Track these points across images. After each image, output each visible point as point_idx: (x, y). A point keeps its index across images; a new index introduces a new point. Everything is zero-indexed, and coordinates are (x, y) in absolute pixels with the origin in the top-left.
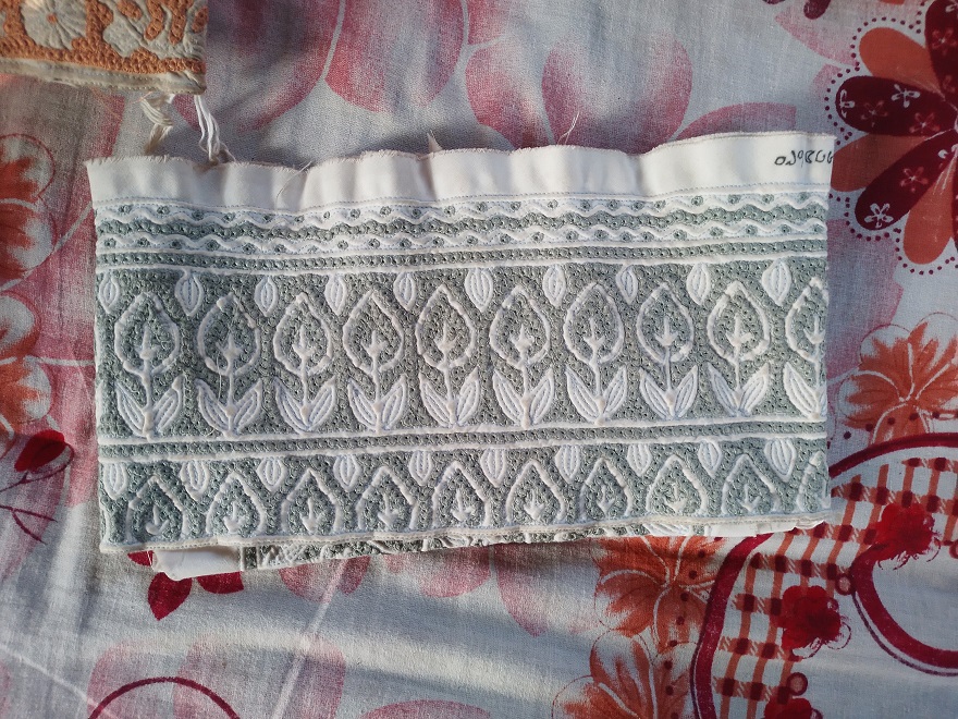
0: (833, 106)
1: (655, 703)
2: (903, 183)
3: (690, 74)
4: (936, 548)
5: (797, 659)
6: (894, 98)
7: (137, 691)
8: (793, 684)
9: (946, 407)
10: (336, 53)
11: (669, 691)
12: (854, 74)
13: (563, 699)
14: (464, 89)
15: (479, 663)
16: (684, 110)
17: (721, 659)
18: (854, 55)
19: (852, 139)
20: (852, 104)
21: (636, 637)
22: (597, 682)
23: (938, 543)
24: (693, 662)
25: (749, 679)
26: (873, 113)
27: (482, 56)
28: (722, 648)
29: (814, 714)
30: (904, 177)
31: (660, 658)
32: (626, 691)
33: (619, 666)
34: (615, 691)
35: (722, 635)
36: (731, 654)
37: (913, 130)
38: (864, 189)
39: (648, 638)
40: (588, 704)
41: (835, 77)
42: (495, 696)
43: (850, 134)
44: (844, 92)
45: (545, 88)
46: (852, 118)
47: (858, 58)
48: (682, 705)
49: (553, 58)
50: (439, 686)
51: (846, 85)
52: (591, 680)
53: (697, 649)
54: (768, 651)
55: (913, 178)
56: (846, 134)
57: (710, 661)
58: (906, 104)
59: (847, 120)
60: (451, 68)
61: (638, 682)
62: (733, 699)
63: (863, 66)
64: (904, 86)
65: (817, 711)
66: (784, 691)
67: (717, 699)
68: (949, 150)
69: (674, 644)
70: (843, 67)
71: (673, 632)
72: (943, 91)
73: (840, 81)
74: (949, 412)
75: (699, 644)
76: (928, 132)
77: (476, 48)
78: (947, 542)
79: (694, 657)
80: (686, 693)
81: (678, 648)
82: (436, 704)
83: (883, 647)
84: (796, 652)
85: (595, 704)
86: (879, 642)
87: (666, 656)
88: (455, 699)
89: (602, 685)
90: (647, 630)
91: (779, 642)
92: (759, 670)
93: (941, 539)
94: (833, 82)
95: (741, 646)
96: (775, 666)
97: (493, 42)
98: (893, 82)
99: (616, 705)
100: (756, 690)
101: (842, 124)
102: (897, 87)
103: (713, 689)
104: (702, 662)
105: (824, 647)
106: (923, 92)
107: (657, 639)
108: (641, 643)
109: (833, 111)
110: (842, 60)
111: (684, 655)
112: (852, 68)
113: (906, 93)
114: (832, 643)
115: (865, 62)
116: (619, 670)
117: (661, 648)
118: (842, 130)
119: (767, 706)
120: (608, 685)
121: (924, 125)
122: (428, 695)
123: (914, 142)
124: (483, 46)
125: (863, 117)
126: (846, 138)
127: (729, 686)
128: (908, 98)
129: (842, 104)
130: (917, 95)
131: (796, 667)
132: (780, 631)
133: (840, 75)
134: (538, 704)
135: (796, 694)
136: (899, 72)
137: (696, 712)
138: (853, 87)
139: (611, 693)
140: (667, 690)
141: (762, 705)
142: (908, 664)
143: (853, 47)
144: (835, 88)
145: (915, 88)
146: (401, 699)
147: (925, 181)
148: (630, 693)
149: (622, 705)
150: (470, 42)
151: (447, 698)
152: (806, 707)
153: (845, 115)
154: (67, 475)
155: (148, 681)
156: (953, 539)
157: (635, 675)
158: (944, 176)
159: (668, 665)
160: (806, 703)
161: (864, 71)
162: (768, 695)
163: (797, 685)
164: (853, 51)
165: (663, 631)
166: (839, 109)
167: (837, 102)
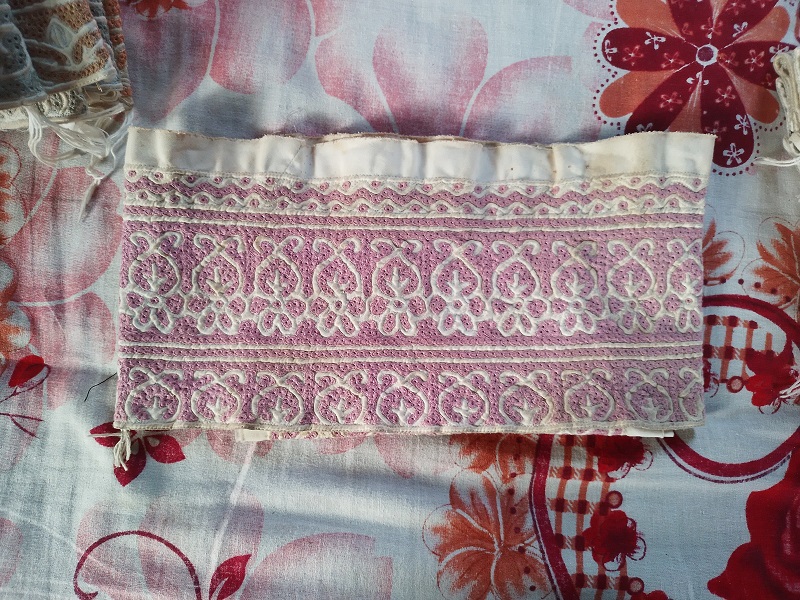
0: (600, 53)
1: (501, 520)
2: (662, 106)
3: (486, 42)
4: (716, 386)
5: (612, 480)
6: (647, 42)
7: (111, 542)
8: (609, 500)
9: (712, 276)
10: (215, 55)
11: (513, 511)
12: (614, 27)
13: (429, 524)
14: (314, 70)
15: (363, 500)
16: (484, 68)
17: (552, 483)
18: (612, 13)
19: (617, 77)
20: (615, 50)
21: (484, 473)
22: (454, 508)
23: (716, 381)
24: (531, 487)
25: (576, 498)
26: (632, 55)
27: (326, 44)
28: (551, 475)
29: (630, 522)
30: (661, 101)
31: (504, 488)
32: (478, 514)
33: (473, 495)
34: (469, 514)
35: (550, 465)
36: (559, 480)
37: (664, 66)
38: (631, 114)
39: (493, 473)
40: (450, 526)
41: (600, 31)
42: (379, 526)
43: (616, 73)
44: (608, 41)
45: (375, 64)
46: (616, 61)
47: (616, 15)
48: (523, 521)
49: (380, 40)
50: (334, 521)
51: (609, 36)
52: (450, 508)
53: (532, 478)
54: (588, 475)
55: (670, 101)
56: (612, 73)
57: (543, 486)
58: (656, 47)
59: (612, 63)
60: (304, 55)
61: (488, 507)
62: (564, 514)
63: (620, 20)
64: (654, 33)
65: (631, 520)
66: (605, 505)
67: (552, 515)
68: (694, 77)
69: (514, 475)
70: (605, 23)
71: (512, 467)
72: (682, 35)
73: (604, 34)
74: (715, 279)
75: (533, 474)
76: (676, 66)
77: (321, 38)
78: (724, 380)
79: (531, 484)
80: (526, 512)
81: (517, 479)
82: (334, 536)
83: (680, 466)
84: (611, 474)
85: (454, 525)
86: (676, 462)
87: (509, 485)
88: (349, 531)
89: (459, 511)
90: (492, 467)
91: (596, 467)
92: (583, 491)
93: (718, 379)
94: (599, 35)
95: (567, 473)
96: (596, 486)
97: (333, 33)
98: (644, 30)
99: (471, 524)
100: (582, 506)
101: (609, 66)
102: (648, 34)
103: (548, 507)
104: (538, 488)
105: (633, 469)
106: (668, 37)
107: (500, 473)
108: (489, 477)
109: (601, 56)
110: (604, 17)
111: (523, 483)
112: (612, 23)
113: (656, 39)
114: (639, 466)
115: (622, 17)
116: (472, 499)
117: (505, 479)
118: (609, 70)
119: (592, 518)
120: (463, 509)
121: (672, 61)
122: (326, 529)
123: (666, 75)
124: (326, 36)
125: (625, 59)
126: (613, 76)
127: (560, 505)
128: (657, 42)
129: (607, 51)
130: (663, 40)
131: (613, 487)
132: (596, 459)
133: (603, 29)
134: (411, 531)
135: (614, 507)
136: (648, 23)
137: (535, 526)
138: (615, 37)
139: (466, 516)
140: (511, 511)
141: (588, 518)
142: (700, 477)
143: (611, 6)
144: (600, 39)
145: (661, 35)
146: (307, 534)
147: (680, 102)
148: (482, 515)
149: (476, 525)
150: (317, 35)
151: (343, 530)
152: (622, 516)
153: (610, 59)
154: (45, 386)
155: (118, 534)
156: (729, 377)
157: (485, 501)
158: (694, 96)
159: (511, 492)
160: (622, 514)
161: (622, 24)
162: (592, 509)
163: (614, 500)
164: (611, 10)
165: (504, 467)
166: (605, 55)
167: (603, 50)
